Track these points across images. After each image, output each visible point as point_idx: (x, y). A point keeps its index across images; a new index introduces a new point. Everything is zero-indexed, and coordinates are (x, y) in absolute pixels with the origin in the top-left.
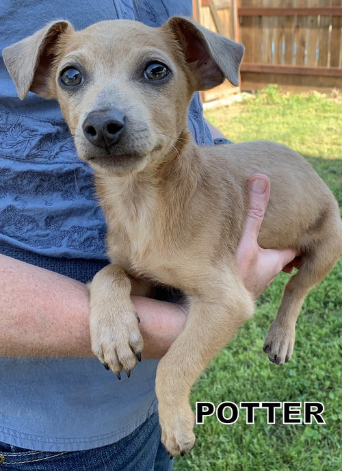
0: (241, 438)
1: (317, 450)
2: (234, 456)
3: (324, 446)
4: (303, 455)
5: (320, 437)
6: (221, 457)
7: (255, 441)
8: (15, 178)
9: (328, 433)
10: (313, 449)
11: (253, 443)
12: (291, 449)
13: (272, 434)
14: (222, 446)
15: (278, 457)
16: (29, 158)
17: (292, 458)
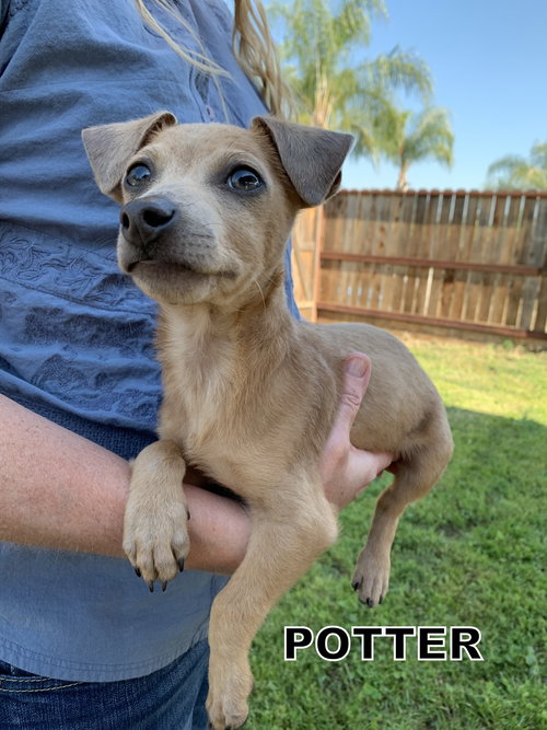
0: (292, 687)
1: (376, 712)
2: (283, 707)
3: (384, 709)
4: (361, 716)
5: (380, 697)
6: (268, 707)
7: (307, 692)
8: (68, 322)
9: (388, 693)
10: (372, 710)
11: (304, 695)
12: (347, 707)
13: (326, 687)
14: (271, 694)
15: (332, 715)
16: (87, 300)
17: (347, 718)
